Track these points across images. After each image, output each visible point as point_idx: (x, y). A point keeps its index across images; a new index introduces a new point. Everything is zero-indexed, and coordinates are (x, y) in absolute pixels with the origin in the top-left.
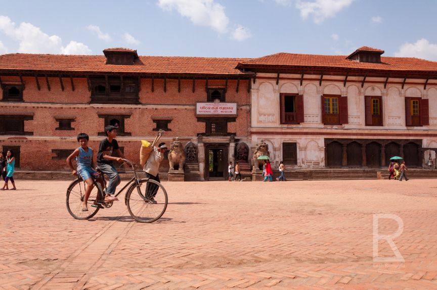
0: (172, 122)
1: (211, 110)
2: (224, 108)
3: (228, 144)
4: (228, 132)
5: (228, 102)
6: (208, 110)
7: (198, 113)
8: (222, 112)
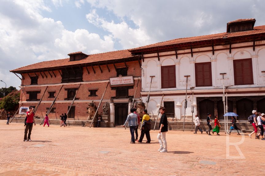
0: (98, 91)
1: (118, 82)
2: (125, 80)
3: (128, 103)
4: (129, 95)
5: (129, 76)
6: (116, 82)
7: (111, 84)
8: (124, 82)
